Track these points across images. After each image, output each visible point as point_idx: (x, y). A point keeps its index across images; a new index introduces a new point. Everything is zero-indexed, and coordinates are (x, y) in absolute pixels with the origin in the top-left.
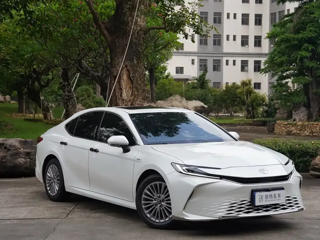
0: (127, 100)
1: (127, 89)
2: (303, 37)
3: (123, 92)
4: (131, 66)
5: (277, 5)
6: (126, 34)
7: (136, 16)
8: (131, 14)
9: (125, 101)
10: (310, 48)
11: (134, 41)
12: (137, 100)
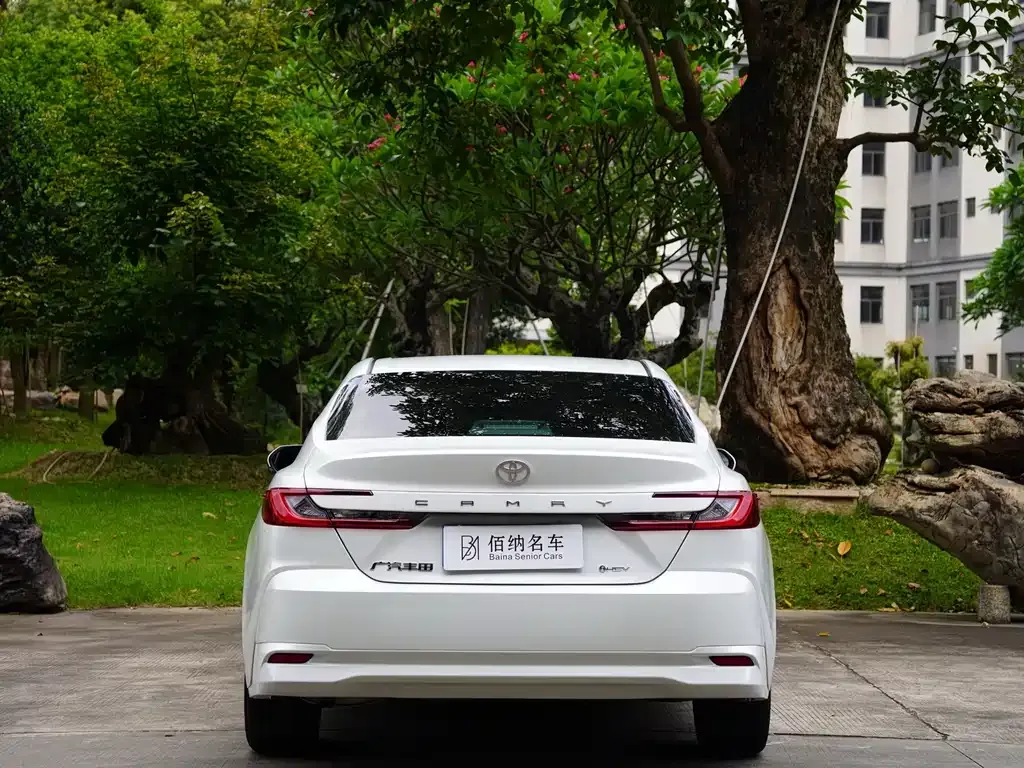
0: (788, 375)
1: (789, 339)
3: (774, 348)
4: (803, 261)
6: (784, 159)
7: (817, 101)
8: (799, 94)
9: (779, 378)
11: (810, 179)
12: (820, 374)
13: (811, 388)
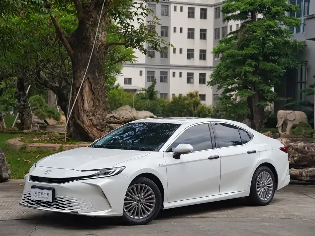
0: (89, 111)
1: (89, 100)
2: (247, 53)
3: (85, 103)
4: (93, 78)
5: (223, 23)
6: (87, 49)
7: (98, 32)
8: (92, 30)
9: (86, 112)
10: (253, 63)
11: (96, 55)
12: (98, 111)
13: (95, 115)
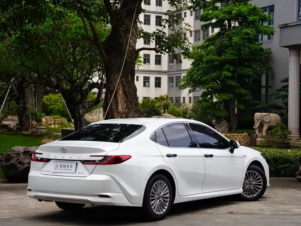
1: (123, 103)
2: (225, 59)
3: (119, 105)
4: (126, 82)
6: (121, 54)
7: (130, 38)
8: (125, 36)
9: (120, 114)
10: (232, 68)
12: (131, 112)
13: (128, 116)
